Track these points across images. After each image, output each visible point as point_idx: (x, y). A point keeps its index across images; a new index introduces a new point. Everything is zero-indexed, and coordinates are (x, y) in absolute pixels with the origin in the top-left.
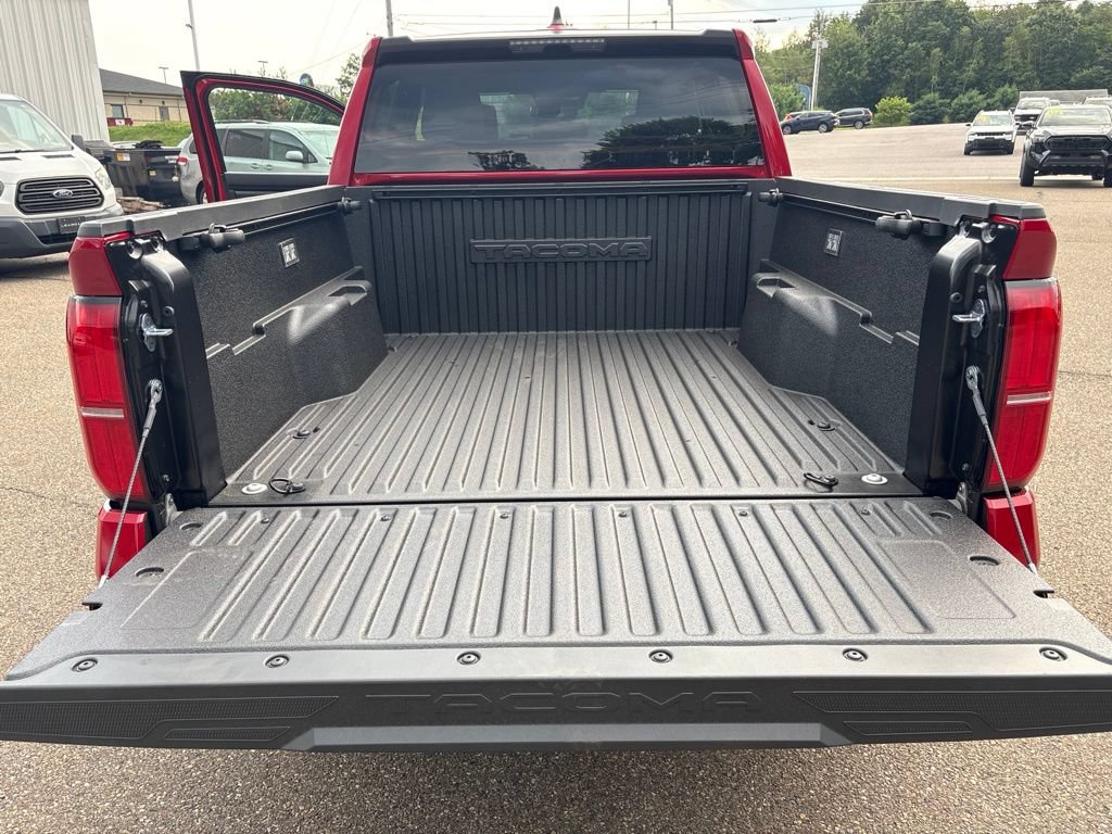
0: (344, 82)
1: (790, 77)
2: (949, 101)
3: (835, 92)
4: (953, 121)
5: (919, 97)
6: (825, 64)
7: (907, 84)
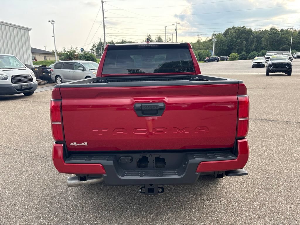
0: (92, 50)
1: (207, 48)
2: (248, 54)
3: (219, 52)
4: (250, 59)
5: (240, 53)
6: (216, 45)
7: (237, 50)
